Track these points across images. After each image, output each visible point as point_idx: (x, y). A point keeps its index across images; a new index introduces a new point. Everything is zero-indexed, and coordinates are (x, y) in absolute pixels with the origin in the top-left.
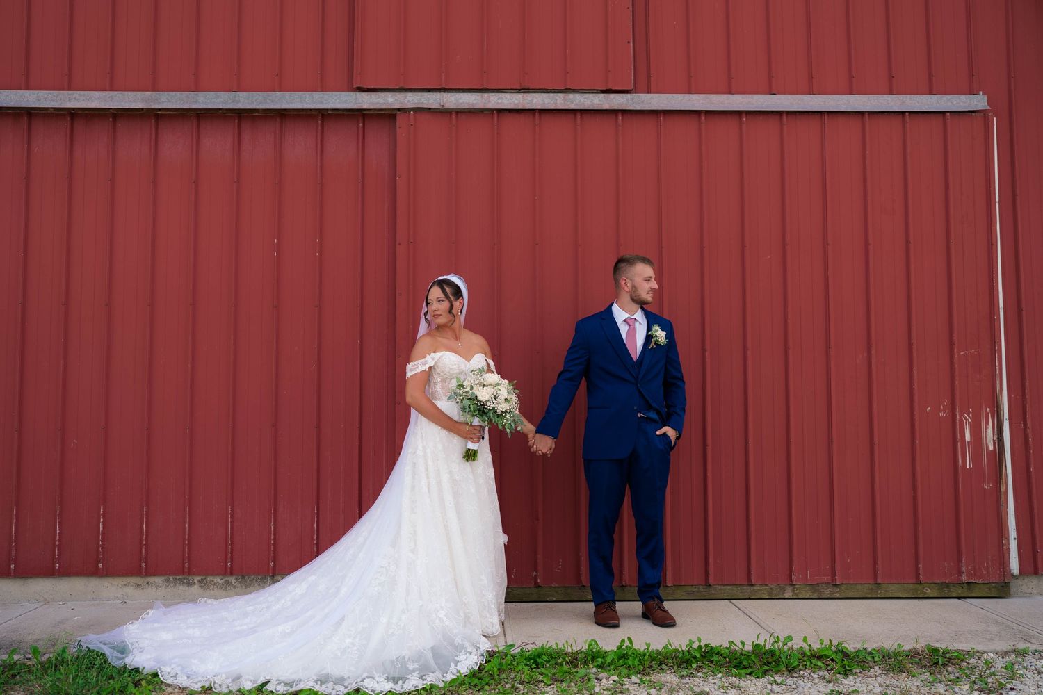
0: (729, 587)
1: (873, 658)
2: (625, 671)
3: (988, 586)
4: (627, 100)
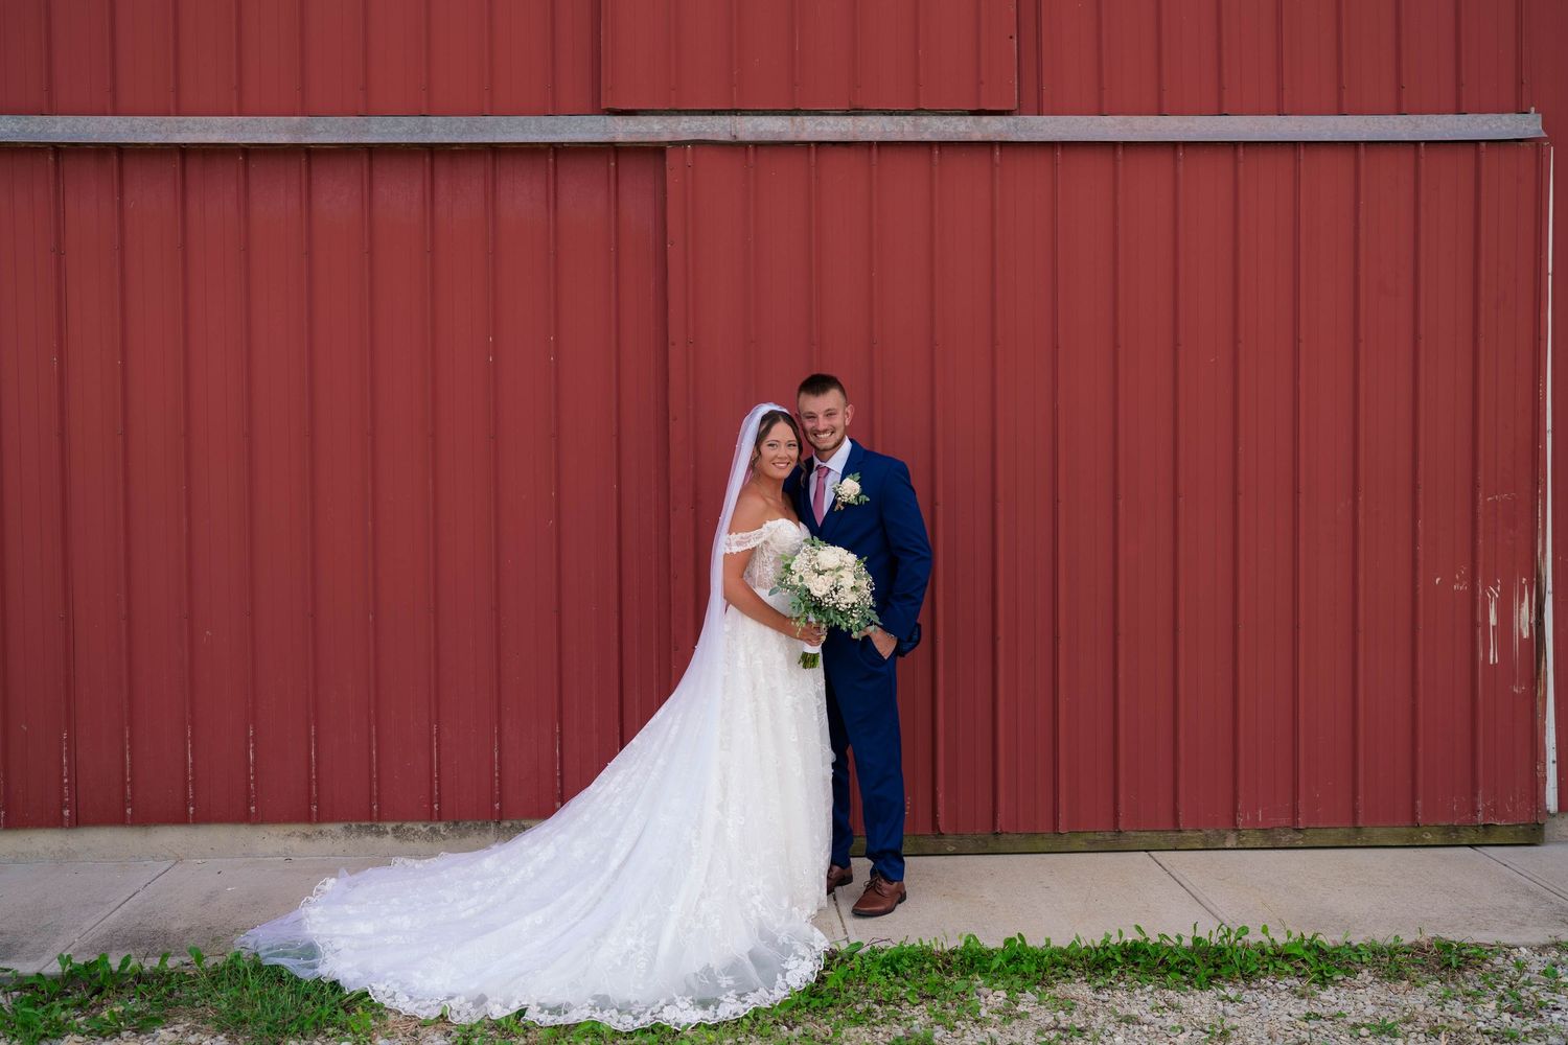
0: (1147, 834)
1: (1361, 956)
2: (1018, 982)
3: (1513, 829)
4: (1008, 125)
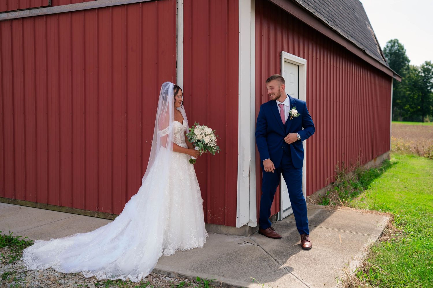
0: (78, 210)
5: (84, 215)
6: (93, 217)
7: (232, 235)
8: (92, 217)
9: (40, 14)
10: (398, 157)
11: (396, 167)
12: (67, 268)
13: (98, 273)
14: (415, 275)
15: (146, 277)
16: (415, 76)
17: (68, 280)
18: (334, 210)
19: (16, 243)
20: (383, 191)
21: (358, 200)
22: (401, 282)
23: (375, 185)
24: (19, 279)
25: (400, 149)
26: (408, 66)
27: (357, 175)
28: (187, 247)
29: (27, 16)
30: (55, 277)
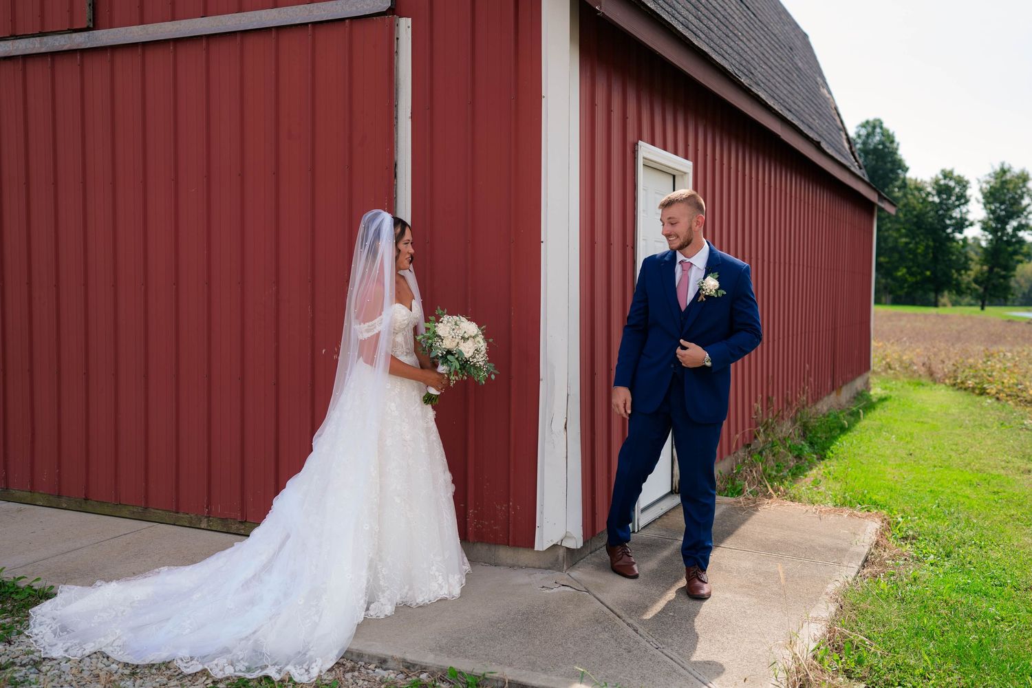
0: (161, 512)
4: (85, 38)
5: (174, 525)
6: (197, 530)
7: (526, 567)
8: (194, 529)
9: (65, 48)
10: (888, 385)
11: (886, 409)
12: (138, 651)
13: (215, 662)
14: (945, 655)
15: (328, 671)
16: (918, 202)
17: (142, 681)
18: (754, 507)
19: (12, 593)
20: (861, 462)
21: (807, 484)
22: (917, 672)
23: (843, 449)
24: (22, 679)
25: (893, 366)
26: (904, 180)
27: (800, 426)
28: (421, 599)
29: (34, 52)
30: (111, 675)
